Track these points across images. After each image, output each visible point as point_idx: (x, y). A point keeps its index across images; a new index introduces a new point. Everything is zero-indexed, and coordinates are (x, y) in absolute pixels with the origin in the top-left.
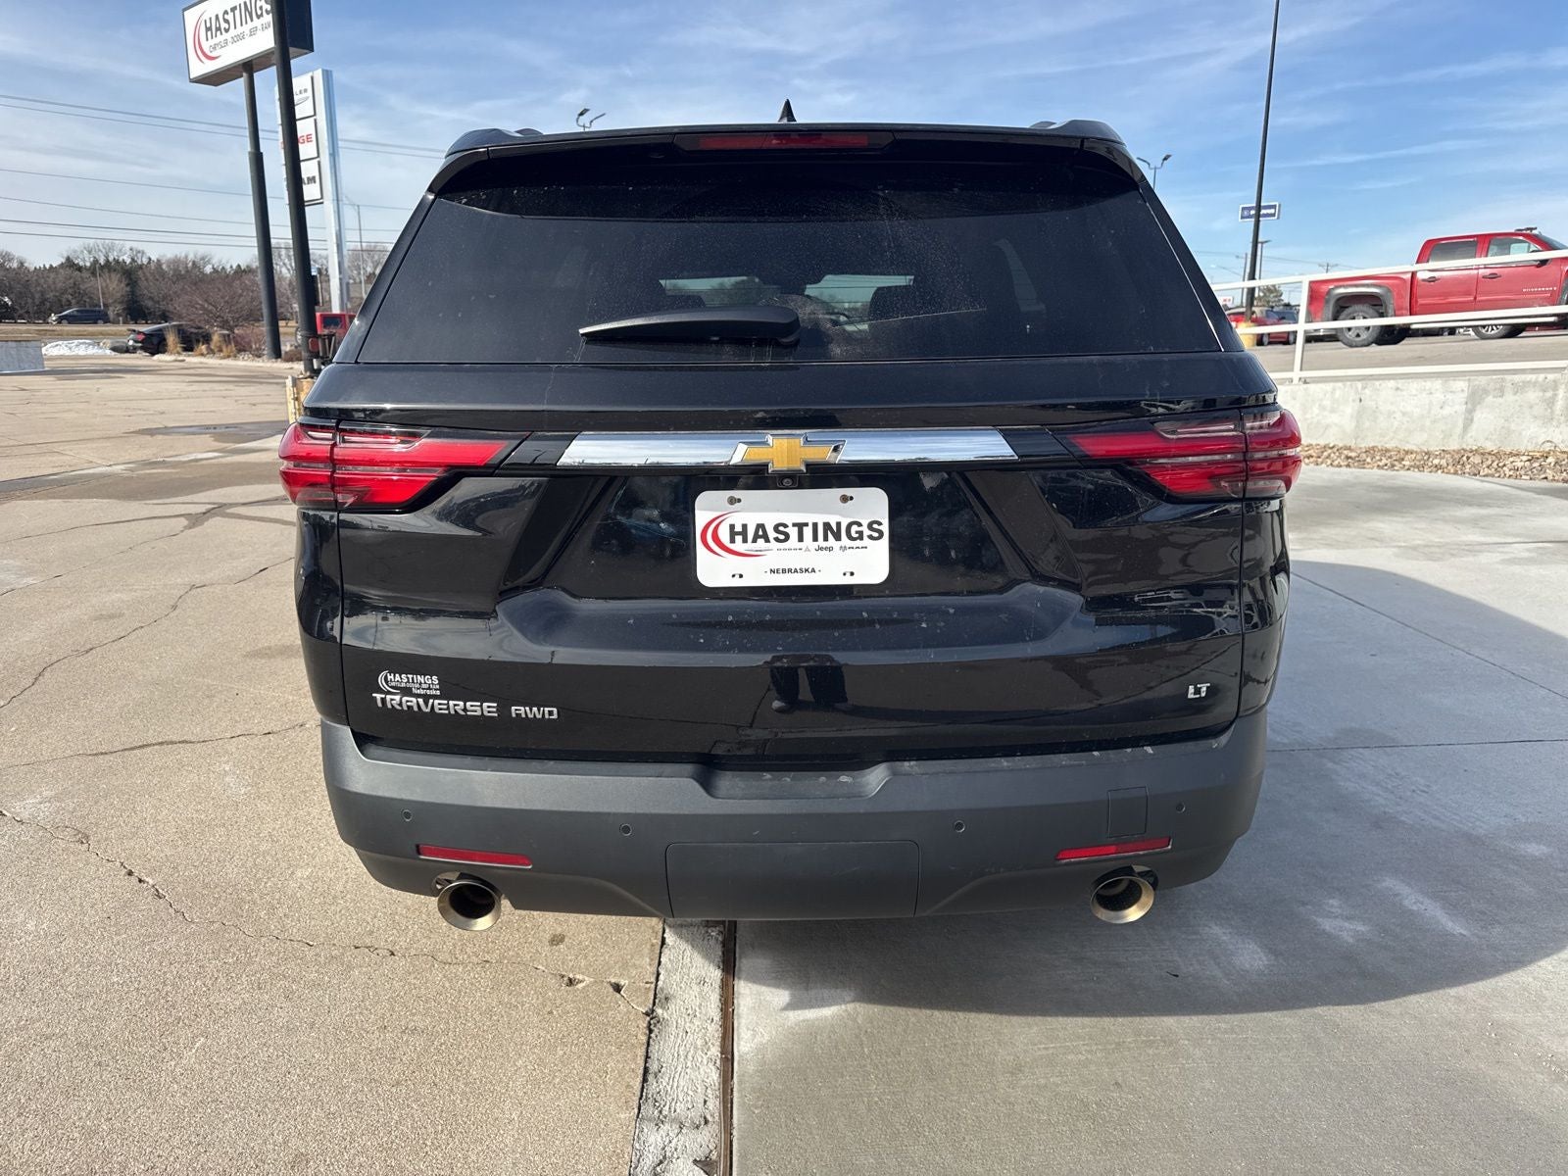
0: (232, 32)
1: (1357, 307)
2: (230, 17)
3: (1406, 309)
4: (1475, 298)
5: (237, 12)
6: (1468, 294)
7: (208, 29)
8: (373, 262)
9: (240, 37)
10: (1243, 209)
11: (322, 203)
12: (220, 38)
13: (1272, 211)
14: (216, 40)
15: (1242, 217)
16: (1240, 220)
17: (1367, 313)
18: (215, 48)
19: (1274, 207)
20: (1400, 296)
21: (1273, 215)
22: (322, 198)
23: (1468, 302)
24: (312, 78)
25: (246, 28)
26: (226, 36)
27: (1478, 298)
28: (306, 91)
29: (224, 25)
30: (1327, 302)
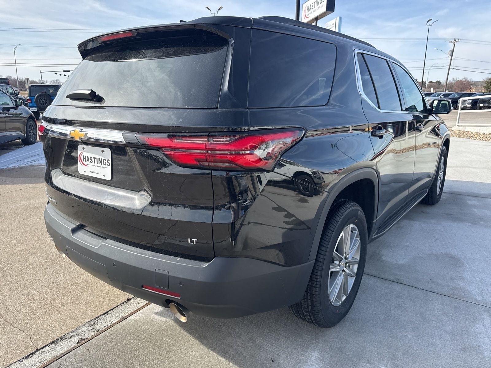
0: (314, 9)
2: (313, 5)
5: (315, 3)
7: (308, 9)
9: (315, 10)
12: (310, 11)
14: (309, 12)
18: (308, 15)
24: (336, 20)
25: (317, 8)
26: (312, 10)
28: (334, 24)
29: (312, 7)
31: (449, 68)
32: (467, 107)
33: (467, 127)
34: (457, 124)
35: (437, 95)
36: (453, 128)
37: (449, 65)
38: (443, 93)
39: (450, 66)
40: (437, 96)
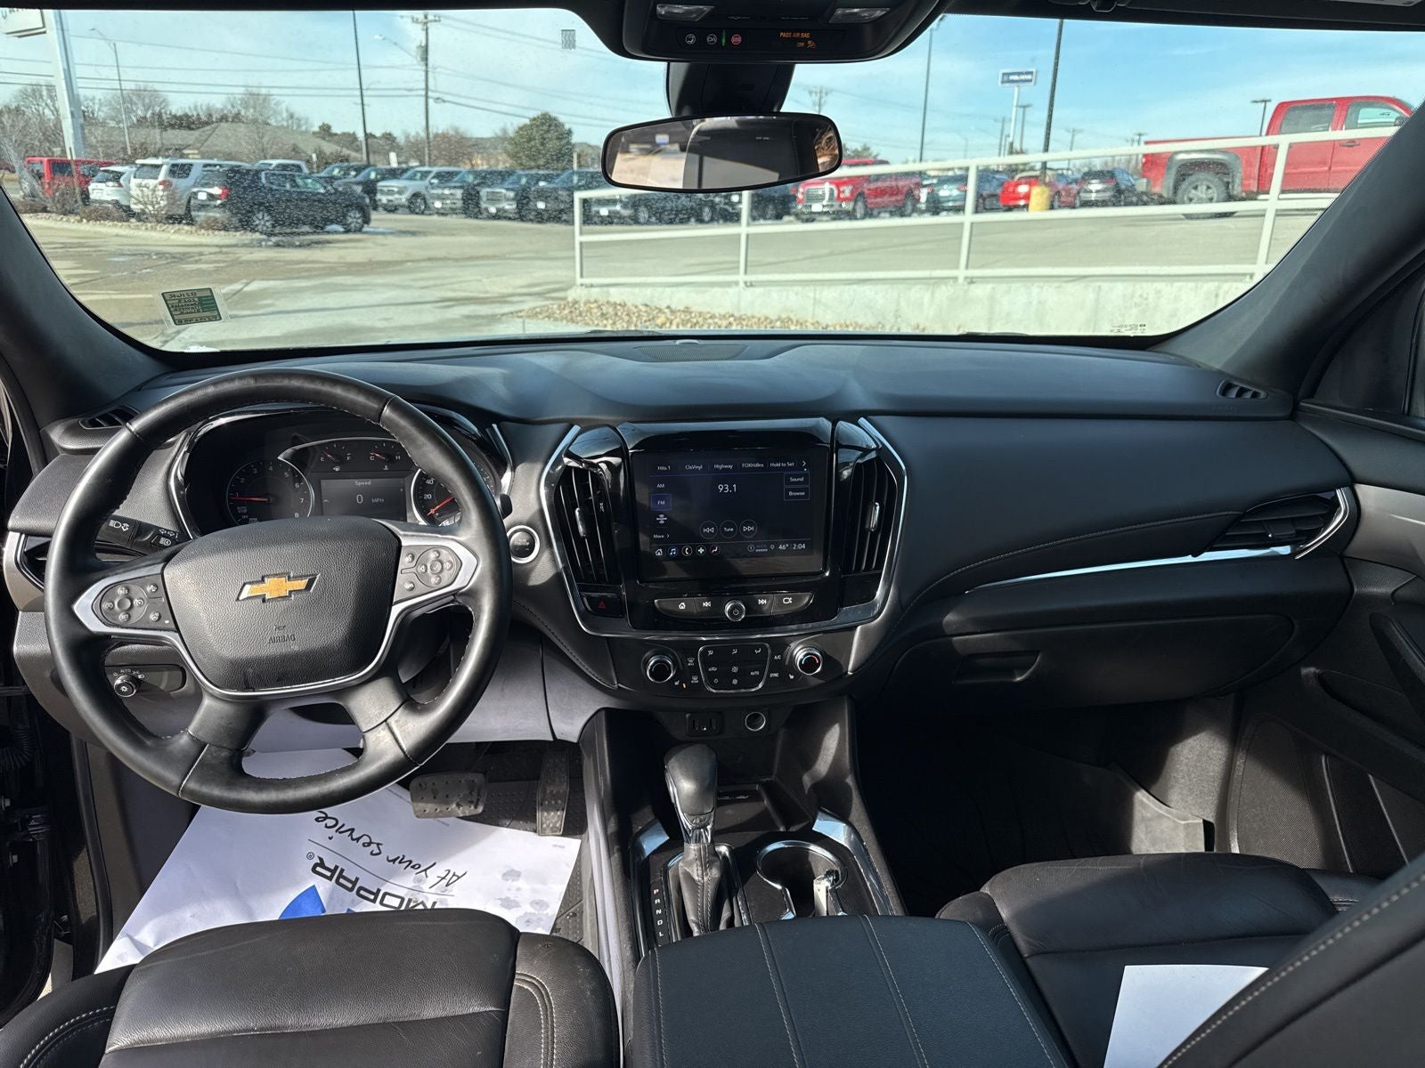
1: (1202, 175)
3: (1254, 179)
4: (1330, 168)
6: (1323, 163)
8: (144, 105)
10: (1004, 74)
11: (45, 32)
13: (1029, 77)
15: (1003, 82)
16: (1000, 84)
17: (1211, 182)
19: (1031, 73)
20: (1250, 164)
21: (1031, 81)
22: (44, 26)
23: (1322, 172)
27: (1333, 169)
30: (1169, 168)
31: (427, 97)
32: (506, 211)
33: (612, 290)
34: (579, 281)
35: (419, 175)
36: (572, 295)
37: (423, 86)
38: (435, 170)
39: (427, 89)
40: (421, 179)
